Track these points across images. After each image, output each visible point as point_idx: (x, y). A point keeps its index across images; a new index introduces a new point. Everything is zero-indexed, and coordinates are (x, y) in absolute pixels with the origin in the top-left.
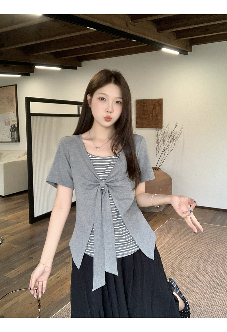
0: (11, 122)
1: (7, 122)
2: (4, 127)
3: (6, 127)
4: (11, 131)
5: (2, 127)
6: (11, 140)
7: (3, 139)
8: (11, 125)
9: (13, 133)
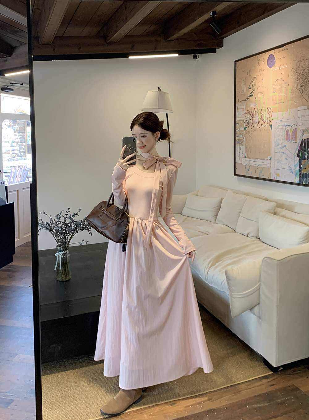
0: (299, 134)
1: (290, 134)
2: (284, 144)
3: (287, 144)
4: (298, 156)
5: (278, 145)
6: (297, 180)
7: (278, 175)
8: (299, 141)
9: (303, 161)
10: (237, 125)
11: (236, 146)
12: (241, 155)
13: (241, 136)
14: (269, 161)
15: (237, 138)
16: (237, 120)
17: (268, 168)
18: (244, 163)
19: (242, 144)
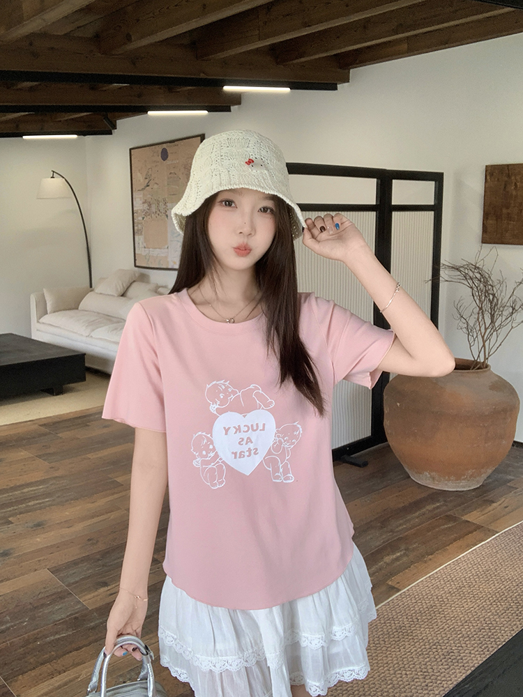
10: (135, 214)
11: (136, 237)
12: (141, 246)
13: (140, 226)
14: (166, 250)
15: (136, 228)
16: (135, 209)
17: (166, 257)
18: (144, 254)
19: (141, 234)
